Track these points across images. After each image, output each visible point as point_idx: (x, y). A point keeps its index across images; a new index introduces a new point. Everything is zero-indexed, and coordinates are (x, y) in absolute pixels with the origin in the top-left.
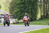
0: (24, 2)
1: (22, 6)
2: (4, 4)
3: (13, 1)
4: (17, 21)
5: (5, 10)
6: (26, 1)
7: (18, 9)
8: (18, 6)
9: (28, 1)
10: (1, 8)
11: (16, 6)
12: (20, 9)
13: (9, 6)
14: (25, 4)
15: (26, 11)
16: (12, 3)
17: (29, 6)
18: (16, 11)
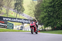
0: (53, 5)
1: (50, 10)
2: (28, 6)
3: (39, 4)
4: (43, 28)
5: (29, 14)
6: (56, 4)
7: (45, 13)
8: (46, 10)
9: (59, 3)
10: (24, 11)
11: (43, 10)
12: (48, 13)
13: (34, 9)
14: (55, 7)
15: (55, 16)
16: (38, 6)
17: (59, 11)
18: (42, 16)
